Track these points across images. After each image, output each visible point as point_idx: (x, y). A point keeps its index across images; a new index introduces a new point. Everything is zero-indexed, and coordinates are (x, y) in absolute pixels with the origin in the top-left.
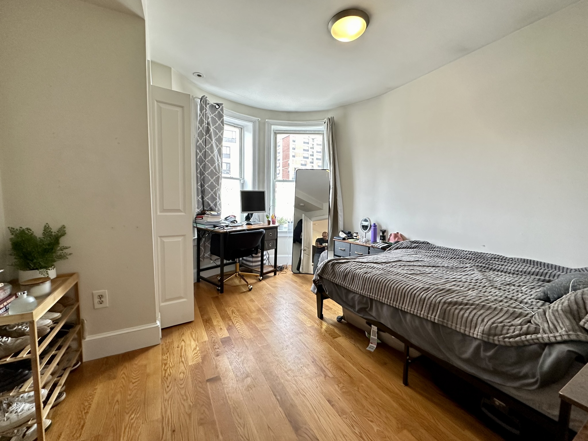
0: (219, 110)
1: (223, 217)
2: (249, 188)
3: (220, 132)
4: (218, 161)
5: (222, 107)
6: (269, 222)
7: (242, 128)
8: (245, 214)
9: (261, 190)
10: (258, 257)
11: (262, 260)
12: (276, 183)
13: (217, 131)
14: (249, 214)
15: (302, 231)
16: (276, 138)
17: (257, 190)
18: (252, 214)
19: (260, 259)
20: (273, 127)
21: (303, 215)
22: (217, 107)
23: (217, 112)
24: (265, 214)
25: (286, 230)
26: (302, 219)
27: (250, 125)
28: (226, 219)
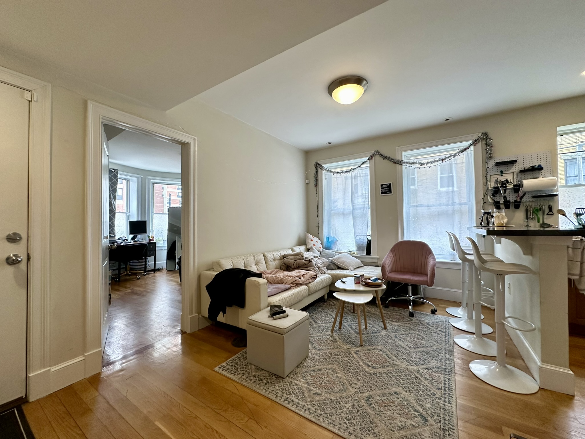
0: (115, 172)
1: (117, 238)
2: (135, 219)
3: (115, 186)
4: (114, 203)
5: (117, 171)
6: (150, 240)
7: (128, 180)
8: (132, 236)
9: (143, 220)
10: (142, 262)
11: (146, 264)
12: (154, 215)
13: (113, 185)
14: (134, 236)
15: (176, 250)
16: (153, 187)
17: (140, 220)
18: (137, 236)
19: (144, 263)
20: (151, 181)
21: (177, 237)
22: (113, 171)
23: (113, 174)
24: (146, 235)
25: (162, 245)
26: (176, 241)
27: (135, 179)
28: (119, 239)
